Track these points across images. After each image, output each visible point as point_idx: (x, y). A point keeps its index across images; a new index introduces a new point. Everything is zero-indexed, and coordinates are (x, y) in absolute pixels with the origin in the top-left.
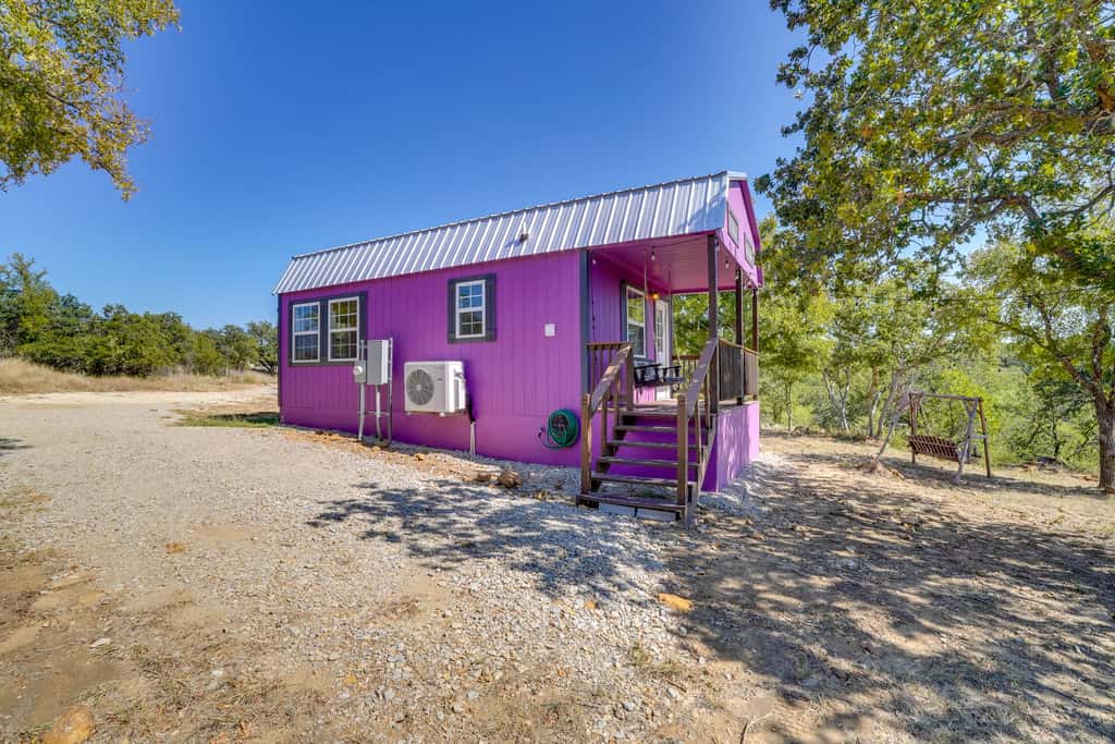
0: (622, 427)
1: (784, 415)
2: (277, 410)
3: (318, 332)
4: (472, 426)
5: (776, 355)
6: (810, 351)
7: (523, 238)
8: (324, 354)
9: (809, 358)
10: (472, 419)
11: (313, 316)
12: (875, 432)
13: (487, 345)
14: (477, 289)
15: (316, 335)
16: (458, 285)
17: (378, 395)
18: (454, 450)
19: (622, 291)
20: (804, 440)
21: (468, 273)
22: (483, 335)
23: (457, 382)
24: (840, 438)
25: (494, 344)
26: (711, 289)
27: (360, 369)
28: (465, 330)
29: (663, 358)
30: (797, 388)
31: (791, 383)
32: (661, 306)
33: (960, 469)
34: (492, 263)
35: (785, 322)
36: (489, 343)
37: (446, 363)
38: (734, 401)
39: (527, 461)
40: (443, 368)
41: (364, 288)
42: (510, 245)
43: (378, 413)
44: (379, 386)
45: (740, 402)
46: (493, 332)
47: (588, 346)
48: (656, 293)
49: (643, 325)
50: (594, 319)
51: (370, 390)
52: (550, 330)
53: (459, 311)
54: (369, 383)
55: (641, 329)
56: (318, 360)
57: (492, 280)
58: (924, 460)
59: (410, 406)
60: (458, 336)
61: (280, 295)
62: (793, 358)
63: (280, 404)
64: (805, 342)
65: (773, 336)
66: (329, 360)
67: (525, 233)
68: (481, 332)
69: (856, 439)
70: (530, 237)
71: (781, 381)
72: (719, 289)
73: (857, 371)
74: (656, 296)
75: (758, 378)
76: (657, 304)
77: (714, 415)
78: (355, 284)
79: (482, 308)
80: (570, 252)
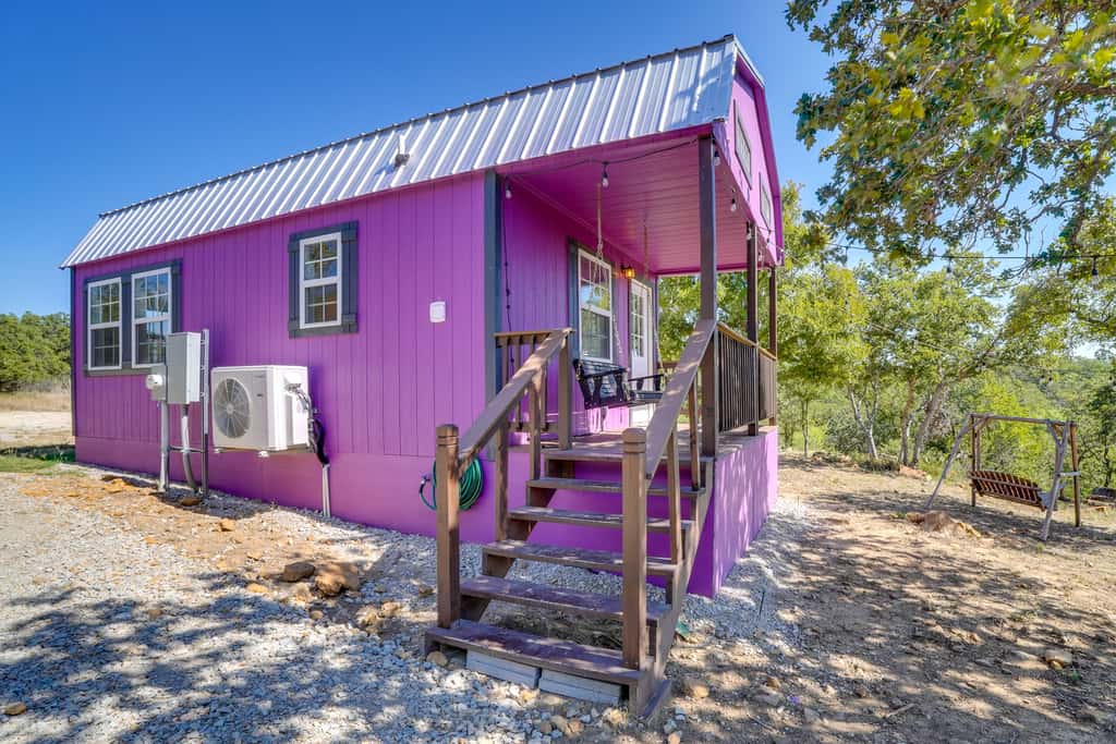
0: (545, 482)
1: (798, 436)
2: (71, 440)
3: (119, 324)
4: (325, 470)
5: (795, 364)
6: (840, 359)
7: (400, 160)
8: (127, 358)
9: (836, 369)
10: (324, 460)
11: (113, 300)
12: (910, 459)
13: (345, 338)
14: (330, 247)
15: (117, 328)
16: (304, 243)
17: (185, 420)
18: (300, 508)
19: (571, 258)
20: (827, 471)
21: (315, 223)
22: (338, 322)
23: (289, 401)
24: (869, 467)
25: (357, 336)
26: (706, 268)
27: (158, 379)
28: (314, 315)
29: (641, 365)
30: (815, 406)
31: (807, 400)
32: (640, 289)
33: (1048, 516)
34: (352, 203)
35: (809, 320)
36: (348, 336)
37: (269, 368)
38: (744, 428)
39: (406, 532)
40: (263, 376)
41: (179, 254)
42: (380, 172)
43: (186, 448)
44: (187, 407)
45: (752, 432)
46: (352, 319)
47: (497, 338)
48: (630, 268)
49: (609, 314)
50: (508, 292)
51: (175, 412)
52: (437, 312)
53: (304, 284)
54: (169, 402)
55: (607, 319)
56: (120, 367)
57: (353, 233)
58: (989, 502)
59: (221, 441)
60: (303, 325)
61: (74, 268)
62: (816, 368)
63: (76, 433)
64: (835, 347)
65: (793, 340)
66: (134, 366)
67: (403, 152)
68: (335, 319)
69: (889, 467)
70: (411, 161)
71: (797, 398)
72: (718, 269)
73: (887, 386)
74: (630, 273)
75: (777, 395)
76: (633, 286)
77: (710, 460)
78: (165, 247)
79: (337, 279)
80: (468, 178)
